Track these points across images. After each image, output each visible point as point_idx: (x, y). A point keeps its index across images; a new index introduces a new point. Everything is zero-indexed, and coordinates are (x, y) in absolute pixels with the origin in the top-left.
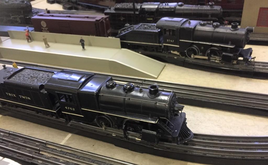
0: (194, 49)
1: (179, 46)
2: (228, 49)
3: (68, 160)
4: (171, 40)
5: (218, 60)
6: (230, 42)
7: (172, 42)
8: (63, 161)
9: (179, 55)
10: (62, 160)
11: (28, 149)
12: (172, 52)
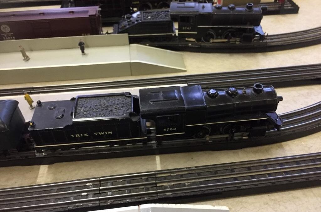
0: (211, 33)
1: (196, 33)
2: (248, 29)
3: (194, 181)
4: (187, 27)
5: (238, 41)
6: (249, 23)
7: (189, 29)
8: (189, 184)
9: (195, 42)
10: (187, 183)
11: (140, 187)
12: (187, 39)
